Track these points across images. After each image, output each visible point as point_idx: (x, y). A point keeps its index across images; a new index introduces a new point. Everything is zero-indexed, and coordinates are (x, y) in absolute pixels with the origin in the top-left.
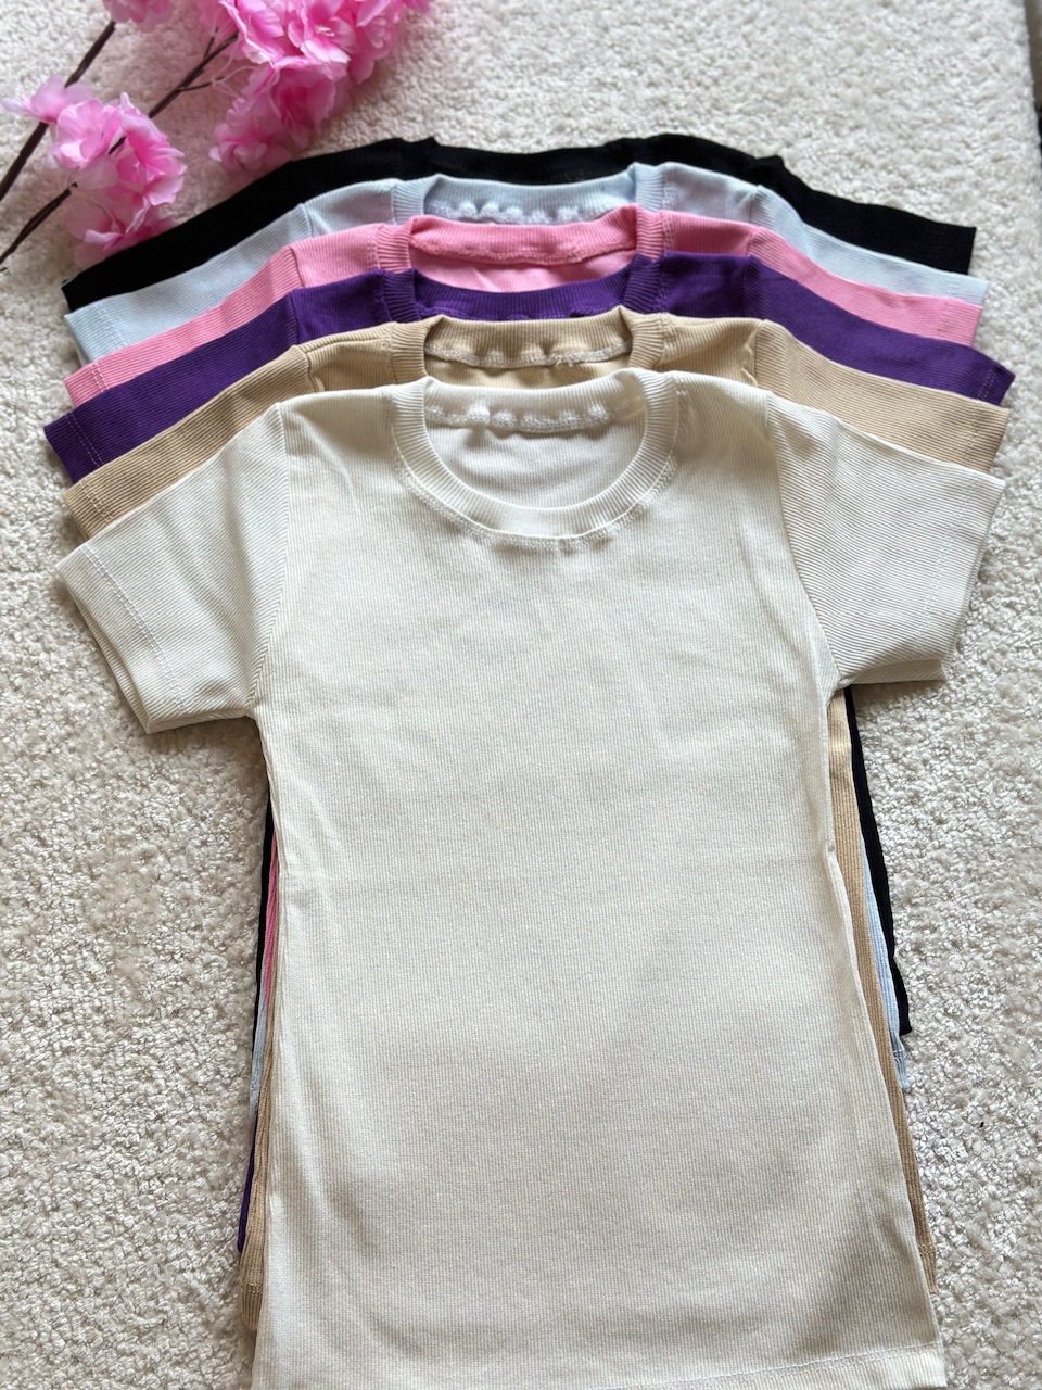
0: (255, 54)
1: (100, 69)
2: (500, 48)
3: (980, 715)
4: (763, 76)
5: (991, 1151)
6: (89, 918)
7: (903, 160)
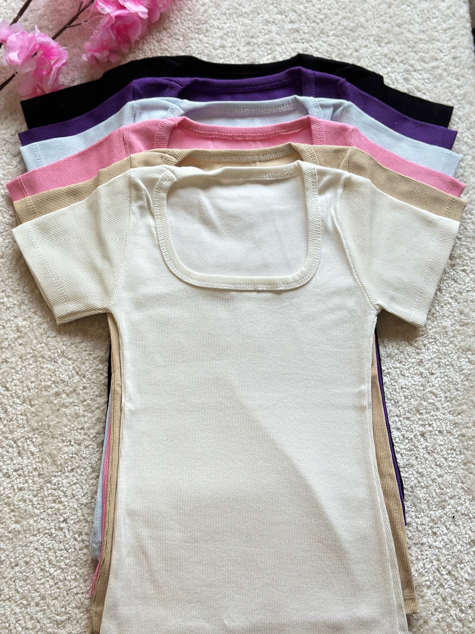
0: (103, 9)
1: (28, 15)
3: (450, 323)
5: (458, 530)
7: (411, 58)
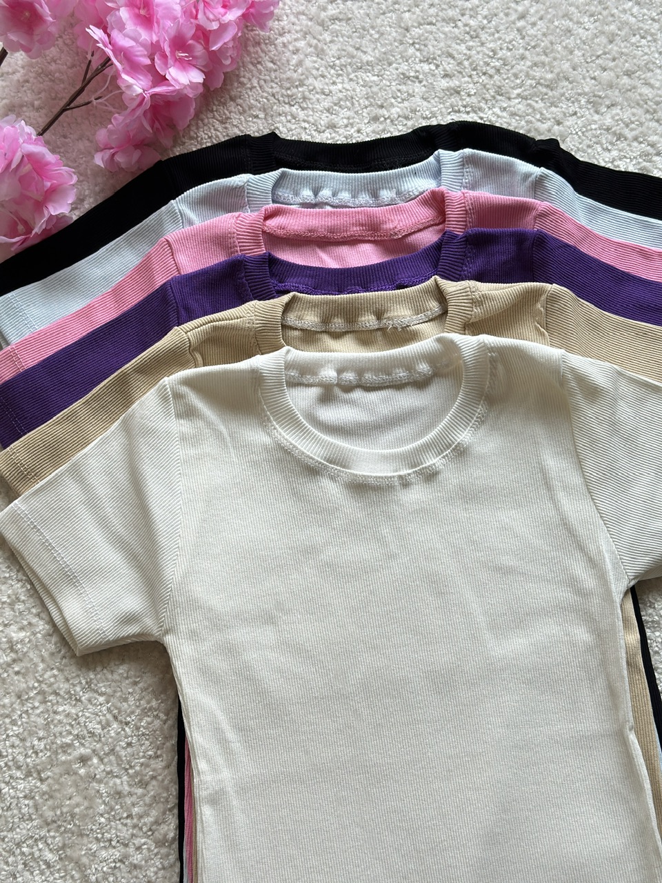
2: (323, 50)
4: (535, 64)
6: (41, 816)
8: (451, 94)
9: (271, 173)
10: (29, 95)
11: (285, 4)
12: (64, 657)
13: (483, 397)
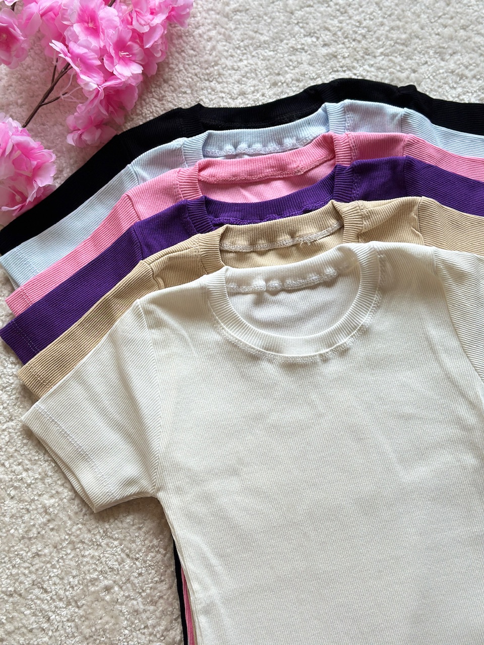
2: (230, 36)
4: (392, 28)
6: (81, 633)
8: (330, 59)
9: (200, 135)
10: (13, 96)
11: (197, 4)
12: (85, 514)
13: (377, 289)
